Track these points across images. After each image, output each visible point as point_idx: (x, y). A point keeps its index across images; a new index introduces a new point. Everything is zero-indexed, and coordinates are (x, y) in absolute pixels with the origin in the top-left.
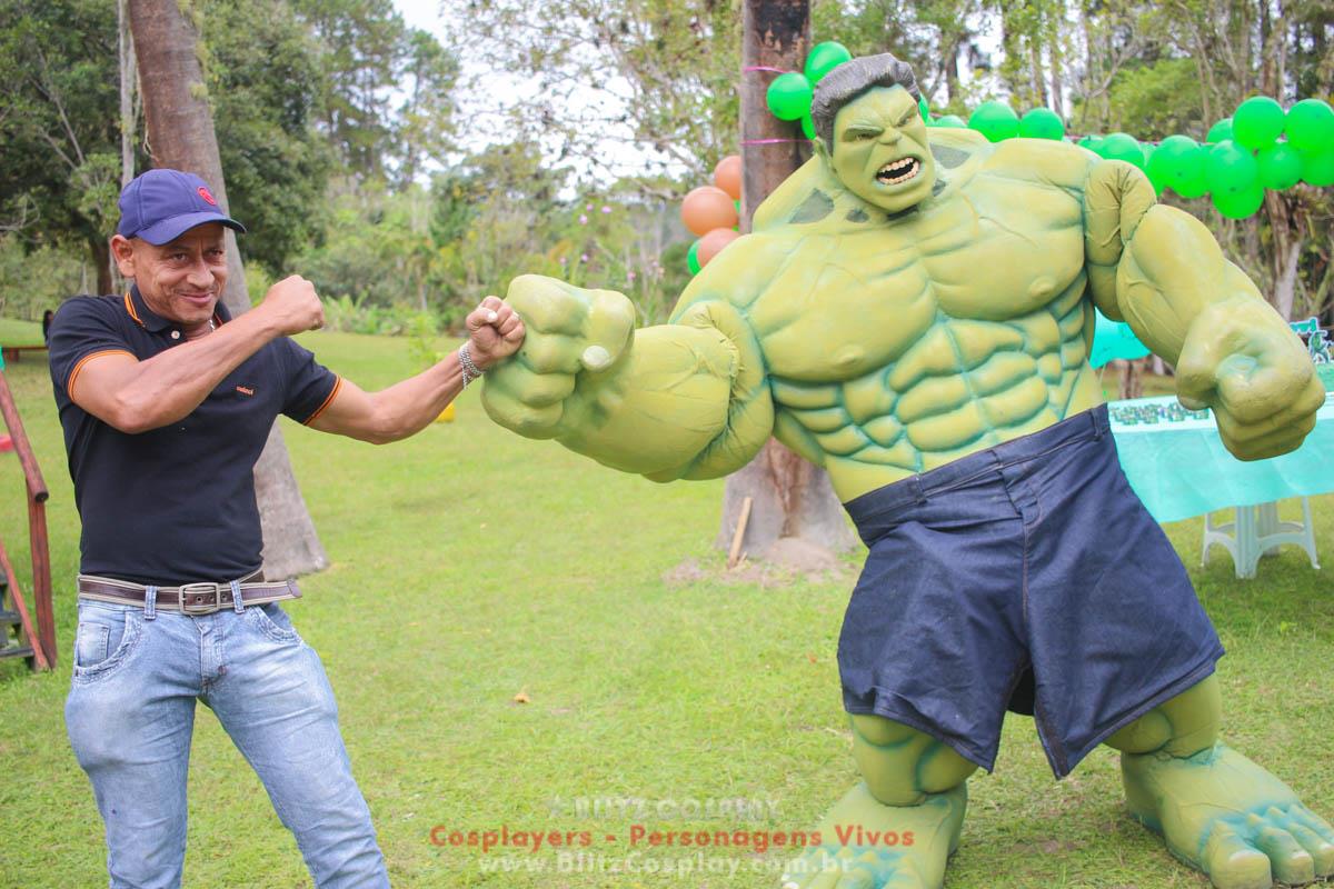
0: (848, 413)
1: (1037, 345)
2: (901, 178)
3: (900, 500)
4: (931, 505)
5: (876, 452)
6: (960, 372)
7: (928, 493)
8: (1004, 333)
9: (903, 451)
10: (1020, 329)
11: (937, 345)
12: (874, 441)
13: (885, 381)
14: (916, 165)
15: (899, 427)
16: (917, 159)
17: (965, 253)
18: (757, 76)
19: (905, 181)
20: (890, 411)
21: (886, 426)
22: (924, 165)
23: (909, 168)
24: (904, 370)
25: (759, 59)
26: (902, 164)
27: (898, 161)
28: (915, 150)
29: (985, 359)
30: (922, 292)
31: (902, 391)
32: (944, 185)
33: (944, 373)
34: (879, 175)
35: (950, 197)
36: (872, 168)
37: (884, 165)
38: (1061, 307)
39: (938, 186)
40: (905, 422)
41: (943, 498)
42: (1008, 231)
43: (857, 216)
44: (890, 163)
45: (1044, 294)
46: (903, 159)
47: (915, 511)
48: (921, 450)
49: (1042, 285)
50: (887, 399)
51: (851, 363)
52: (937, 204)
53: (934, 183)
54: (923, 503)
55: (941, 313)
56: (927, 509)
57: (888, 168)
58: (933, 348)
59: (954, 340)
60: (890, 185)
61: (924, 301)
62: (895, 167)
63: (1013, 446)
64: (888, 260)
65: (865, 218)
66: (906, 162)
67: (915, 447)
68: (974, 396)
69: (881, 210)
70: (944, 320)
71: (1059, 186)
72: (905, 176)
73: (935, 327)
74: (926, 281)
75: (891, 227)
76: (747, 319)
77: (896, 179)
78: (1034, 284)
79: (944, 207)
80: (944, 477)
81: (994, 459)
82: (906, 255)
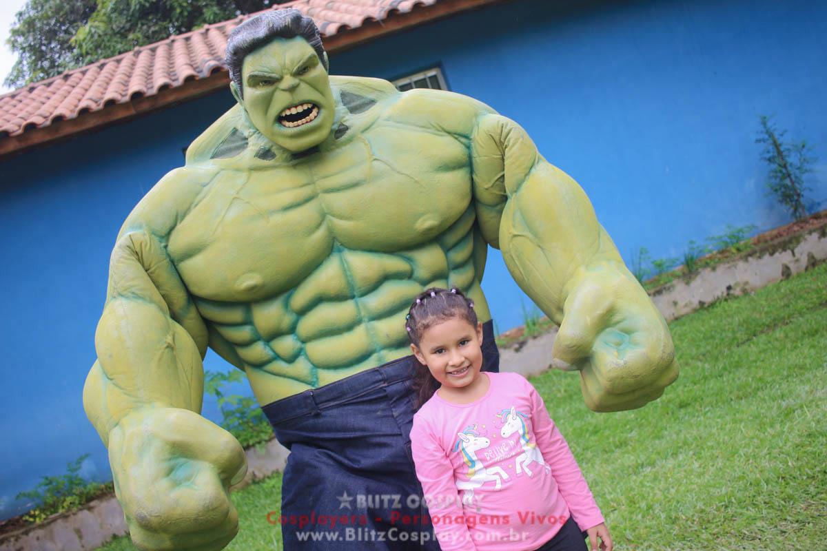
0: (256, 331)
1: (422, 273)
2: (300, 122)
3: (298, 411)
4: (325, 416)
5: (279, 366)
6: (353, 297)
7: (321, 406)
8: (394, 263)
9: (302, 367)
10: (409, 260)
11: (331, 274)
12: (277, 357)
13: (286, 304)
14: (315, 112)
15: (299, 344)
16: (316, 105)
19: (303, 125)
20: (292, 330)
21: (286, 344)
22: (324, 112)
23: (306, 113)
24: (301, 297)
26: (300, 109)
27: (296, 107)
28: (316, 97)
29: (375, 286)
30: (319, 226)
31: (303, 312)
32: (347, 128)
33: (339, 298)
34: (280, 119)
35: (350, 140)
36: (274, 111)
37: (284, 110)
38: (451, 239)
39: (341, 131)
40: (304, 341)
41: (335, 412)
42: (399, 172)
43: (265, 154)
44: (289, 108)
45: (430, 229)
46: (302, 104)
47: (311, 421)
48: (317, 366)
49: (427, 222)
50: (287, 320)
51: (252, 289)
52: (338, 147)
53: (336, 127)
54: (317, 415)
55: (337, 244)
56: (321, 420)
57: (288, 113)
58: (328, 276)
59: (345, 270)
60: (290, 129)
61: (320, 234)
62: (294, 111)
63: (397, 366)
64: (288, 197)
65: (273, 156)
66: (305, 107)
67: (312, 364)
68: (366, 319)
69: (284, 150)
70: (340, 251)
71: (449, 133)
72: (304, 120)
73: (331, 257)
74: (323, 216)
75: (294, 166)
76: (166, 247)
77: (296, 123)
78: (420, 221)
79: (344, 148)
80: (335, 393)
81: (380, 377)
82: (307, 191)
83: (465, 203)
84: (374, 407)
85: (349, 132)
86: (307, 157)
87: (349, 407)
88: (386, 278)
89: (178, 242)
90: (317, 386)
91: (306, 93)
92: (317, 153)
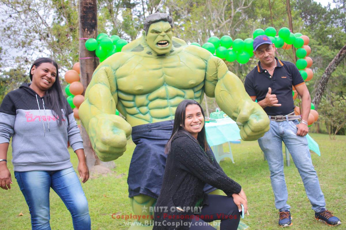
0: (135, 104)
1: (187, 97)
3: (144, 129)
4: (152, 132)
5: (141, 115)
6: (167, 99)
7: (152, 129)
8: (180, 92)
9: (148, 116)
10: (184, 92)
12: (141, 113)
13: (147, 97)
14: (167, 44)
15: (148, 110)
16: (168, 42)
17: (174, 69)
19: (164, 47)
20: (147, 105)
21: (144, 109)
22: (170, 44)
23: (165, 44)
24: (152, 96)
29: (174, 97)
30: (162, 76)
31: (151, 101)
32: (173, 51)
33: (163, 98)
34: (158, 44)
35: (174, 55)
36: (157, 41)
37: (160, 41)
38: (196, 89)
39: (171, 51)
40: (150, 109)
41: (156, 131)
42: (187, 66)
43: (149, 53)
44: (161, 41)
45: (192, 84)
46: (165, 41)
47: (148, 133)
48: (152, 117)
49: (192, 82)
50: (146, 102)
51: (140, 90)
52: (170, 56)
54: (150, 131)
55: (165, 83)
56: (151, 133)
57: (161, 42)
58: (161, 91)
59: (167, 90)
60: (160, 47)
61: (162, 79)
62: (162, 42)
64: (155, 66)
65: (152, 54)
67: (151, 116)
68: (169, 106)
69: (156, 52)
70: (165, 85)
71: (202, 59)
73: (163, 86)
74: (163, 74)
75: (157, 58)
76: (115, 73)
77: (162, 46)
78: (190, 82)
79: (172, 57)
80: (157, 125)
81: (171, 123)
82: (159, 66)
83: (203, 79)
84: (168, 131)
86: (161, 56)
87: (160, 130)
88: (178, 96)
89: (119, 72)
90: (151, 123)
91: (167, 38)
92: (164, 56)
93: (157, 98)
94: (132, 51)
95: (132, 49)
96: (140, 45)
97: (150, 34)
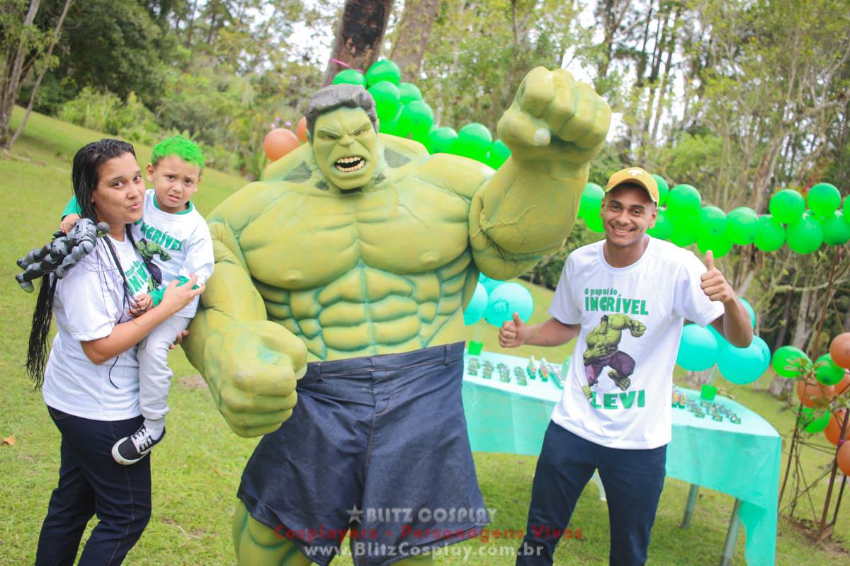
0: (291, 310)
1: (420, 295)
2: (350, 169)
4: (325, 383)
6: (364, 302)
7: (323, 375)
8: (399, 283)
9: (318, 344)
10: (413, 283)
11: (351, 283)
12: (303, 333)
13: (316, 297)
14: (362, 163)
15: (318, 328)
16: (363, 159)
17: (383, 225)
18: (335, 67)
19: (351, 171)
20: (316, 316)
21: (311, 325)
22: (368, 164)
23: (355, 164)
24: (328, 293)
25: (339, 55)
26: (351, 160)
27: (349, 158)
28: (364, 153)
29: (381, 298)
30: (349, 246)
31: (325, 305)
32: (384, 178)
33: (353, 301)
34: (336, 164)
35: (385, 187)
36: (332, 159)
37: (340, 159)
38: (446, 273)
39: (380, 179)
40: (323, 326)
41: (333, 381)
42: (415, 217)
43: (322, 186)
44: (344, 158)
45: (430, 263)
46: (353, 157)
47: (314, 384)
48: (328, 346)
49: (430, 257)
50: (314, 308)
51: (293, 281)
52: (375, 190)
53: (376, 176)
54: (320, 381)
55: (361, 260)
56: (322, 385)
57: (342, 161)
58: (349, 283)
59: (365, 281)
60: (342, 172)
62: (347, 161)
63: (384, 359)
65: (327, 188)
66: (356, 159)
67: (325, 343)
68: (369, 320)
69: (336, 186)
70: (362, 266)
71: (459, 194)
72: (353, 168)
73: (355, 269)
74: (355, 239)
75: (341, 198)
76: (238, 238)
77: (347, 169)
78: (424, 255)
79: (380, 192)
80: (336, 368)
81: (370, 364)
82: (346, 219)
83: (461, 249)
84: (361, 384)
85: (385, 181)
86: (351, 193)
87: (344, 380)
88: (393, 293)
89: (247, 237)
90: (324, 360)
91: (357, 149)
92: (359, 193)
93: (341, 299)
94: (287, 179)
95: (285, 175)
96: (304, 164)
97: (317, 141)
